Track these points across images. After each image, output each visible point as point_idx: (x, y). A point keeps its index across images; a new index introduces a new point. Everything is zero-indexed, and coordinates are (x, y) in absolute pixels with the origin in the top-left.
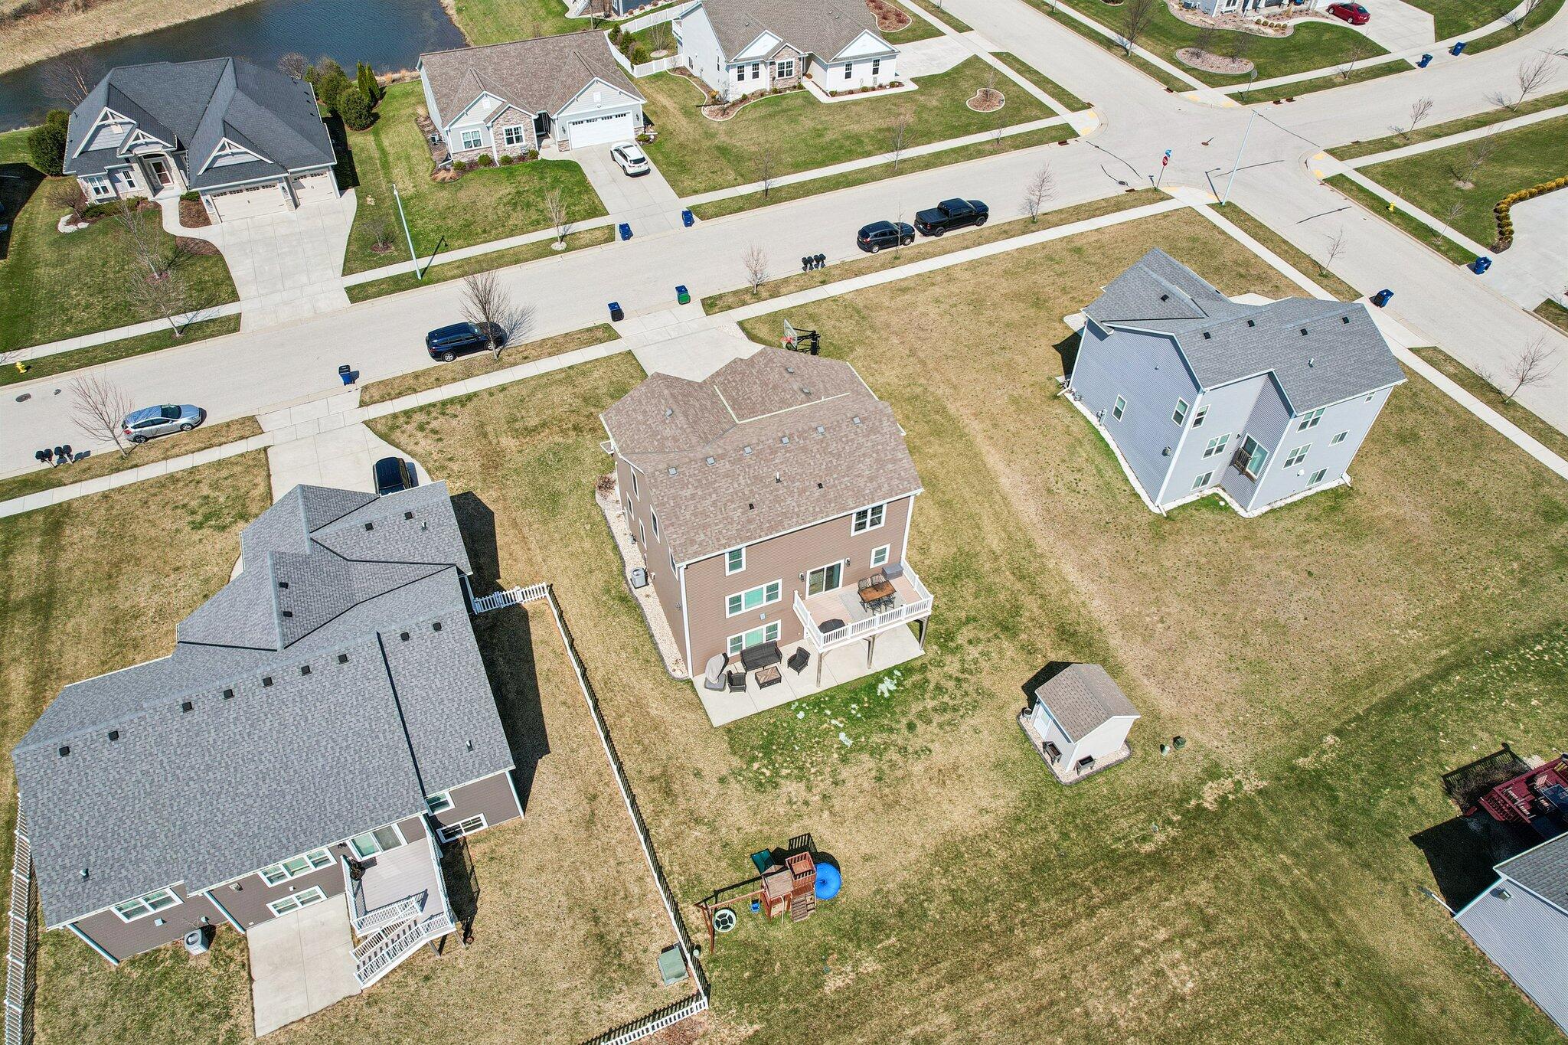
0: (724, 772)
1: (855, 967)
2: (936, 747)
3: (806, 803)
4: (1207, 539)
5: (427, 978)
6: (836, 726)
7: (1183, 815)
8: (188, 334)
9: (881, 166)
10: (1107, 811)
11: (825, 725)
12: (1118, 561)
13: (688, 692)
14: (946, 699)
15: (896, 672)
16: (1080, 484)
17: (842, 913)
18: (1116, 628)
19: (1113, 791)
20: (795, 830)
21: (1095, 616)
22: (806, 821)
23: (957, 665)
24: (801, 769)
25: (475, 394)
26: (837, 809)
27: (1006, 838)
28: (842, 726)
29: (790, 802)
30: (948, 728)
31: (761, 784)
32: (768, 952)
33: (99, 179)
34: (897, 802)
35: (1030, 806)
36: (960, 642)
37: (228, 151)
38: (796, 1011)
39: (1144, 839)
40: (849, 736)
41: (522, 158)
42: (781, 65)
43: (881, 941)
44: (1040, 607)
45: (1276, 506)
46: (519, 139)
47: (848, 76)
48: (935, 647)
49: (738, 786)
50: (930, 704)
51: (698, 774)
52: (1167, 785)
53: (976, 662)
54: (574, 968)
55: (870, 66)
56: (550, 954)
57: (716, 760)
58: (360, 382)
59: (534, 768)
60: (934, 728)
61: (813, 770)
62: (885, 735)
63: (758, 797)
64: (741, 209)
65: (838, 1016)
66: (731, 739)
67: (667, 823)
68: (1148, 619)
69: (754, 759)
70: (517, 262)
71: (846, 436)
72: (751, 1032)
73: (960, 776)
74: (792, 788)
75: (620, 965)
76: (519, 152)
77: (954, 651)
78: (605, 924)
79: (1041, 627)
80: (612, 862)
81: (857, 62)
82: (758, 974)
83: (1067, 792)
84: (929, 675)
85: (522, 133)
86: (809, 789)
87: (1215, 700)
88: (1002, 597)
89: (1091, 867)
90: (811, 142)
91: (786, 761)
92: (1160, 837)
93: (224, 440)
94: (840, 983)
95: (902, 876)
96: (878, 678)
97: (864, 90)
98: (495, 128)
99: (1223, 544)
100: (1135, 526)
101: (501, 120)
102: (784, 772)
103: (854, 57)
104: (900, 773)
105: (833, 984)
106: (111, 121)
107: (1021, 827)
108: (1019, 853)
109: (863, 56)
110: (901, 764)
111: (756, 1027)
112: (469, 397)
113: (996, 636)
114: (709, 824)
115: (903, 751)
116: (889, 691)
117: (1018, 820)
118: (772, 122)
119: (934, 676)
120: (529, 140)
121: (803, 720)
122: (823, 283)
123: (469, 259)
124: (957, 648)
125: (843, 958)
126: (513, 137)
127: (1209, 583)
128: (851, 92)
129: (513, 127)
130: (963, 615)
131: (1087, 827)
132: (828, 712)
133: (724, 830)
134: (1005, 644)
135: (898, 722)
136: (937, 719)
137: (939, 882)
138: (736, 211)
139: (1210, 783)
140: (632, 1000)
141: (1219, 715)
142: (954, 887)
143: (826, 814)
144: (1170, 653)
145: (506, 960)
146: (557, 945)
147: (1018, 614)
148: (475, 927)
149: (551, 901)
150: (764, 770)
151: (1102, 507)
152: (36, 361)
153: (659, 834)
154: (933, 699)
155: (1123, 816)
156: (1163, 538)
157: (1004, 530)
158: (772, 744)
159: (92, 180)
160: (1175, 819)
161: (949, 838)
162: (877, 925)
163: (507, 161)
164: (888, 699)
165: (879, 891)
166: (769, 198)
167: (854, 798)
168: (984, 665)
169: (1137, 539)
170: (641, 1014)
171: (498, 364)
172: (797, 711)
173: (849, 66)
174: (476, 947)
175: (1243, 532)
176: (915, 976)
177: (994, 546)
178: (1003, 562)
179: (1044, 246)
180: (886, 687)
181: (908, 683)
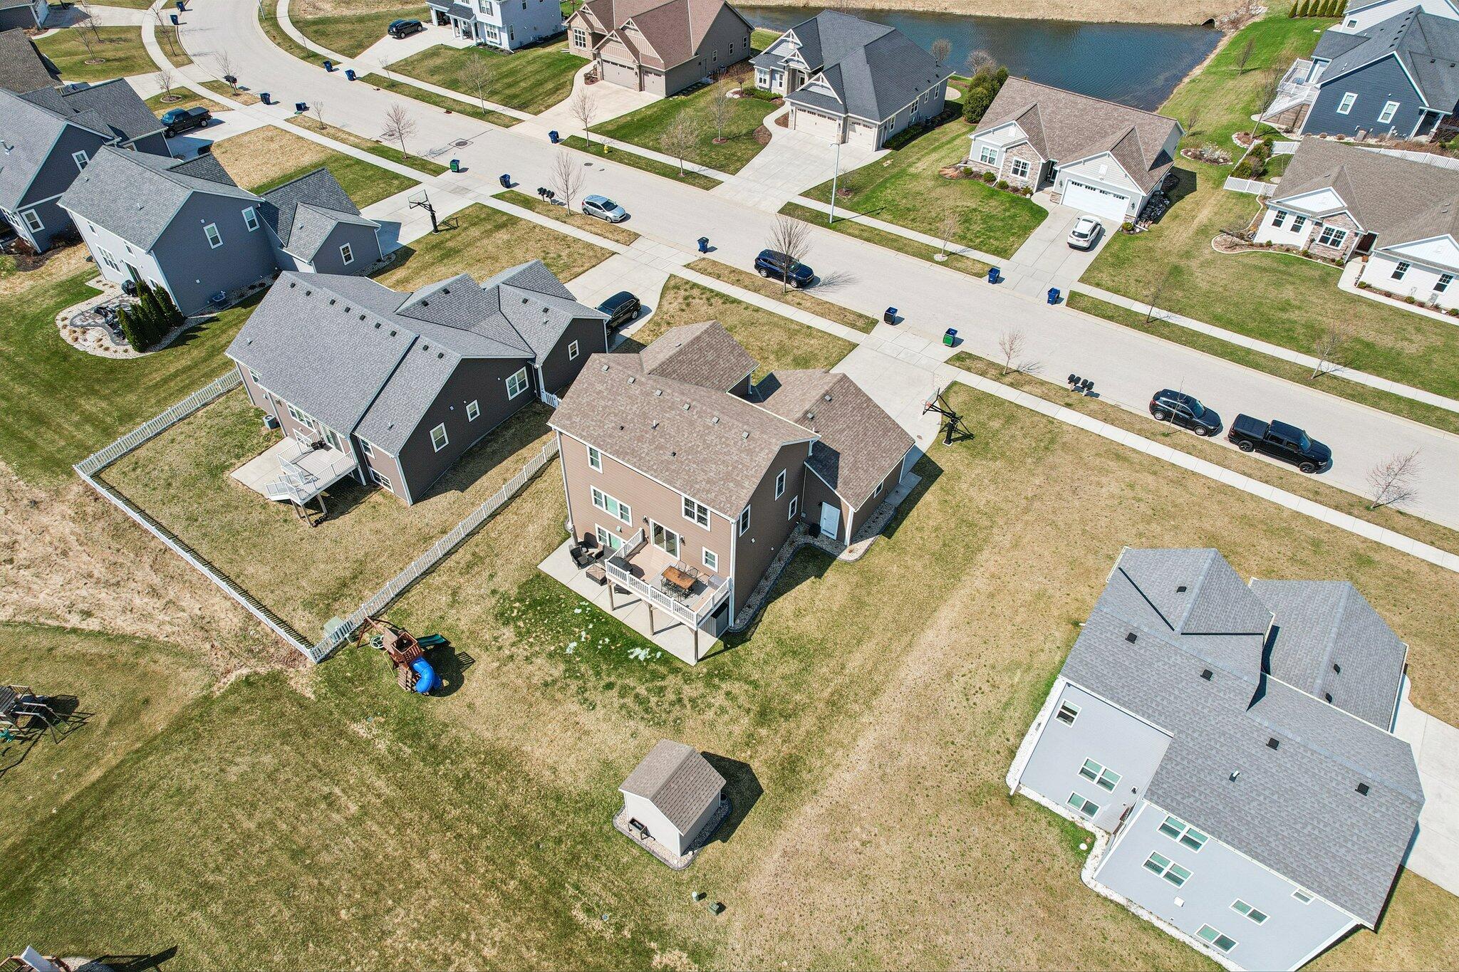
0: (501, 590)
1: (377, 736)
2: (600, 712)
3: (500, 648)
4: (1012, 847)
5: (285, 521)
6: (580, 637)
7: (633, 938)
8: (689, 177)
9: (1301, 367)
10: (603, 868)
11: (577, 630)
12: (913, 774)
13: (559, 539)
14: (654, 700)
15: (659, 654)
16: (979, 695)
17: (418, 709)
18: (827, 805)
19: (627, 867)
20: (473, 652)
21: (830, 781)
22: (484, 656)
23: (695, 694)
24: (528, 632)
25: (739, 302)
26: (505, 669)
27: (535, 795)
28: (583, 640)
29: (496, 639)
30: (624, 712)
31: (502, 615)
32: (370, 678)
33: (765, 73)
34: (531, 705)
35: (577, 802)
36: (723, 686)
37: (820, 83)
38: (331, 713)
39: (589, 911)
40: (576, 649)
41: (1016, 190)
42: (1329, 231)
43: (405, 744)
44: (808, 732)
45: (1133, 909)
46: (1023, 174)
47: (1397, 275)
48: (705, 670)
49: (494, 602)
50: (642, 690)
51: (492, 576)
52: (660, 913)
53: (710, 706)
54: (319, 583)
55: (1436, 279)
56: (322, 566)
57: (508, 581)
58: (709, 255)
59: (446, 491)
60: (617, 702)
61: (531, 640)
62: (591, 672)
63: (491, 619)
64: (1111, 318)
65: (335, 740)
66: (532, 580)
67: (445, 578)
68: (858, 829)
69: (522, 600)
70: (899, 250)
71: (727, 439)
72: (307, 695)
73: (580, 739)
74: (508, 633)
75: (329, 604)
76: (1019, 185)
77: (709, 684)
78: (354, 583)
79: (784, 741)
80: (401, 565)
81: (1415, 266)
82: (351, 680)
83: (606, 828)
84: (671, 677)
85: (1028, 170)
86: (513, 645)
87: (793, 929)
88: (798, 697)
89: (536, 873)
90: (1264, 309)
91: (530, 620)
92: (597, 924)
93: (610, 236)
94: (361, 732)
95: (466, 737)
96: (644, 643)
97: (1410, 301)
98: (1008, 154)
99: (1019, 867)
100: (969, 770)
101: (1015, 150)
102: (521, 624)
103: (1415, 259)
104: (559, 696)
105: (359, 729)
106: (790, 39)
107: (552, 804)
108: (525, 811)
109: (1428, 263)
110: (568, 694)
111: (313, 697)
112: (734, 301)
113: (748, 711)
114: (454, 601)
115: (582, 690)
116: (636, 657)
117: (558, 799)
118: (1257, 275)
119: (672, 681)
120: (1032, 179)
121: (574, 615)
122: (1068, 405)
123: (876, 229)
124: (714, 686)
125: (381, 725)
126: (1020, 169)
127: (949, 871)
128: (1388, 295)
129: (1022, 161)
130: (756, 676)
131: (576, 857)
132: (591, 626)
133: (454, 611)
134: (745, 721)
135: (609, 675)
136: (629, 701)
137: (470, 763)
138: (1104, 317)
139: (686, 955)
140: (309, 622)
141: (777, 939)
142: (472, 774)
143: (496, 664)
144: (826, 865)
145: (310, 549)
146: (330, 567)
147: (787, 718)
148: (325, 524)
149: (358, 549)
150: (516, 611)
151: (969, 728)
152: (617, 150)
153: (436, 579)
154: (648, 690)
155: (605, 885)
156: (976, 803)
157: (875, 664)
158: (540, 605)
159: (761, 72)
160: (626, 933)
161: (514, 754)
162: (417, 736)
163: (1004, 186)
164: (627, 659)
165: (446, 725)
166: (1149, 325)
167: (519, 676)
168: (710, 714)
169: (953, 781)
170: (300, 632)
171: (781, 296)
172: (580, 607)
173: (1403, 266)
174: (313, 531)
175: (1057, 884)
176: (383, 776)
177: (850, 665)
178: (839, 680)
179: (1333, 529)
180: (641, 653)
181: (652, 666)
